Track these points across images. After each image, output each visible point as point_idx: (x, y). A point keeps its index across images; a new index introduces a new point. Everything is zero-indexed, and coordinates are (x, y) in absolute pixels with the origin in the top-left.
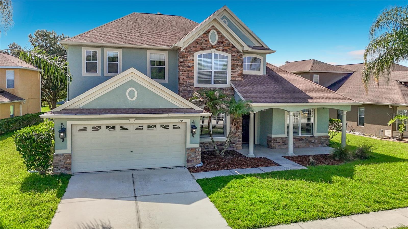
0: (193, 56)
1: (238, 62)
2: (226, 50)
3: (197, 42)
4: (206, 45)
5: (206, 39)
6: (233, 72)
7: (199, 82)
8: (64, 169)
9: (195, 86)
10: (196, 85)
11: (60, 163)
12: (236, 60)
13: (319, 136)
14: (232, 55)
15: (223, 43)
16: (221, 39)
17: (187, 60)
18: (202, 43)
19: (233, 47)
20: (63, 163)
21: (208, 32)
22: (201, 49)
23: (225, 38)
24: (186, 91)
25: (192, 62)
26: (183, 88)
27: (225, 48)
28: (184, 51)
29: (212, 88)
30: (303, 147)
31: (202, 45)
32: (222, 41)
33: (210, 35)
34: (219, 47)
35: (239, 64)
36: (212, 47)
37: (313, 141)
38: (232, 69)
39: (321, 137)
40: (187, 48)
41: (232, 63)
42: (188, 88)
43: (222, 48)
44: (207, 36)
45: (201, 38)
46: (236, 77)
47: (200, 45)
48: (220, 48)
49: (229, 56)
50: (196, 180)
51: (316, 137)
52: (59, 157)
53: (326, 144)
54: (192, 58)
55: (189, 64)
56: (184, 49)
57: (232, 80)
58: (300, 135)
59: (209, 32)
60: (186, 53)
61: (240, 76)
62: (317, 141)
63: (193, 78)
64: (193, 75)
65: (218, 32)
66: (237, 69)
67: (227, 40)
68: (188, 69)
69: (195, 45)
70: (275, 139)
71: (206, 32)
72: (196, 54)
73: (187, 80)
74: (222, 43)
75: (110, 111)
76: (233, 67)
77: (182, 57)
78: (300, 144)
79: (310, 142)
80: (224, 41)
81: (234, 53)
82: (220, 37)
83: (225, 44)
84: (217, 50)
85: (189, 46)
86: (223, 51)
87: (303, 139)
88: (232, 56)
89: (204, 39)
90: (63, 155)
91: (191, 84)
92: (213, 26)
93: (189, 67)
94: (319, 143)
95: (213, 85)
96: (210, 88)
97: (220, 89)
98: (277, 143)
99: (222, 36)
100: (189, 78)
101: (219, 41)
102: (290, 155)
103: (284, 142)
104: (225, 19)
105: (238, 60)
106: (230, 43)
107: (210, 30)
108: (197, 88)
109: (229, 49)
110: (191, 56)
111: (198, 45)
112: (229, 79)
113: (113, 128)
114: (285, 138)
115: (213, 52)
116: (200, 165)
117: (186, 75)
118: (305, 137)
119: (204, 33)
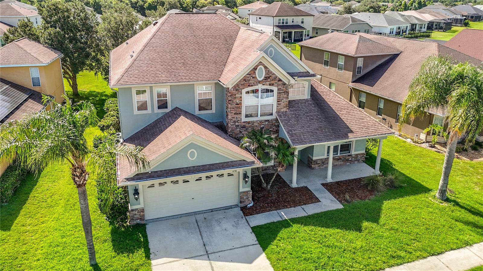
0: (241, 93)
1: (284, 94)
2: (273, 84)
3: (245, 80)
4: (253, 82)
5: (254, 76)
6: (279, 104)
7: (247, 116)
8: (139, 220)
10: (244, 119)
11: (136, 216)
12: (282, 93)
13: (356, 154)
15: (270, 78)
16: (268, 75)
17: (235, 98)
18: (249, 80)
19: (280, 80)
20: (138, 216)
21: (255, 69)
22: (249, 86)
23: (271, 72)
24: (234, 126)
25: (240, 99)
26: (232, 123)
27: (272, 82)
28: (232, 89)
29: (258, 121)
30: (341, 165)
31: (250, 82)
32: (269, 76)
33: (257, 72)
34: (266, 82)
35: (285, 96)
36: (259, 82)
37: (350, 159)
38: (278, 101)
39: (358, 155)
40: (235, 86)
41: (278, 96)
42: (236, 123)
43: (269, 83)
44: (254, 72)
45: (248, 75)
46: (282, 108)
47: (247, 82)
49: (275, 89)
50: (251, 228)
51: (353, 156)
52: (134, 212)
53: (362, 161)
54: (240, 95)
55: (237, 101)
57: (278, 112)
58: (339, 155)
59: (257, 68)
60: (234, 92)
61: (285, 107)
62: (354, 159)
63: (240, 113)
64: (241, 111)
65: (266, 67)
66: (283, 101)
67: (274, 74)
68: (236, 106)
69: (242, 83)
70: (315, 161)
72: (244, 91)
73: (235, 116)
75: (174, 172)
76: (279, 99)
77: (231, 96)
78: (337, 163)
79: (348, 160)
80: (271, 76)
81: (280, 86)
82: (266, 72)
83: (271, 78)
84: (264, 85)
85: (237, 84)
86: (270, 85)
87: (341, 159)
88: (278, 89)
89: (252, 76)
90: (137, 209)
91: (239, 119)
92: (260, 62)
93: (237, 104)
94: (356, 160)
95: (260, 118)
96: (257, 121)
97: (266, 121)
98: (317, 164)
99: (269, 71)
100: (237, 114)
101: (266, 76)
102: (328, 182)
103: (323, 163)
104: (271, 48)
105: (284, 92)
106: (276, 77)
107: (257, 66)
108: (244, 122)
109: (276, 83)
110: (239, 93)
111: (245, 82)
112: (275, 111)
113: (177, 182)
114: (326, 159)
115: (260, 87)
116: (251, 205)
117: (234, 112)
118: (343, 156)
119: (252, 70)
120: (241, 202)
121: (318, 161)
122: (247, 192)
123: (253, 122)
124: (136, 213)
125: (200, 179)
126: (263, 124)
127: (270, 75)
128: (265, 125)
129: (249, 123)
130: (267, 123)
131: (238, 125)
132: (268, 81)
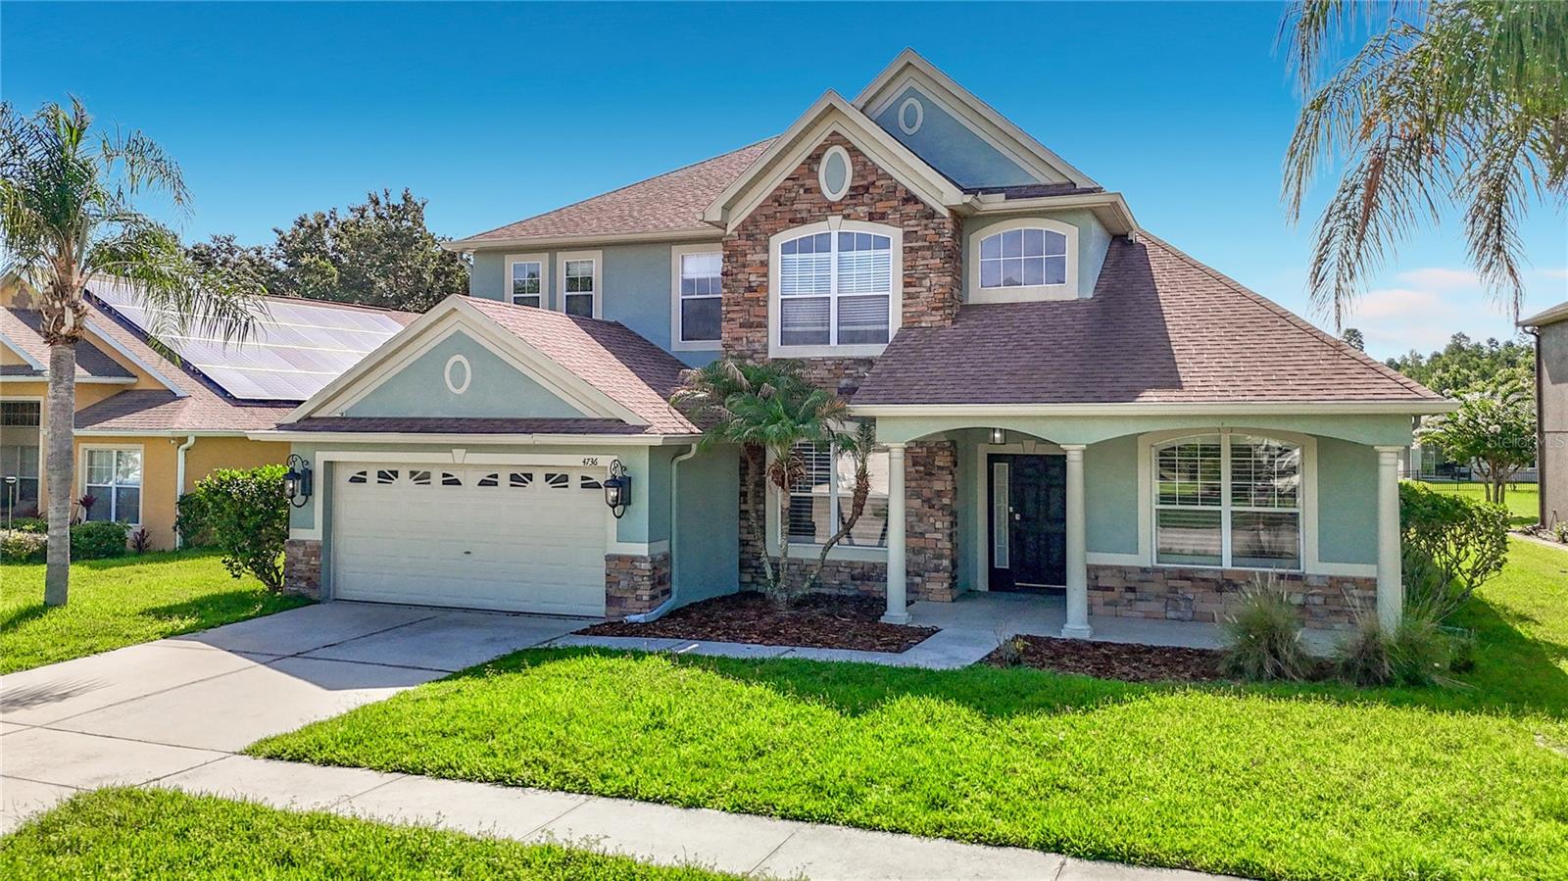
0: (767, 250)
1: (928, 254)
2: (884, 213)
3: (777, 199)
4: (809, 206)
5: (809, 183)
6: (912, 296)
7: (787, 338)
9: (771, 356)
10: (776, 350)
12: (920, 248)
13: (1331, 578)
14: (907, 229)
15: (871, 190)
16: (864, 177)
17: (744, 266)
18: (793, 201)
19: (910, 198)
20: (303, 567)
21: (815, 158)
22: (792, 221)
23: (876, 168)
25: (762, 270)
27: (880, 207)
28: (736, 234)
29: (830, 359)
31: (795, 207)
32: (865, 183)
33: (822, 169)
34: (856, 205)
35: (932, 261)
36: (831, 208)
38: (907, 285)
39: (1348, 585)
40: (745, 221)
41: (904, 260)
43: (866, 209)
44: (811, 171)
45: (790, 183)
46: (923, 313)
47: (787, 208)
48: (859, 209)
49: (894, 234)
51: (1314, 582)
52: (298, 551)
54: (763, 257)
55: (753, 278)
56: (733, 229)
57: (908, 326)
58: (1226, 564)
59: (821, 156)
60: (740, 243)
61: (937, 309)
62: (1319, 600)
63: (763, 325)
64: (766, 317)
65: (853, 151)
66: (926, 282)
67: (887, 176)
68: (747, 295)
69: (769, 211)
71: (809, 157)
72: (777, 242)
73: (742, 332)
74: (867, 191)
76: (910, 276)
77: (728, 256)
80: (874, 183)
81: (913, 222)
82: (857, 168)
83: (876, 191)
84: (846, 217)
85: (750, 216)
86: (872, 217)
87: (1236, 586)
88: (906, 235)
89: (802, 186)
90: (303, 543)
91: (757, 346)
92: (835, 133)
93: (750, 289)
95: (834, 350)
96: (824, 360)
97: (859, 361)
98: (1098, 589)
99: (865, 164)
100: (751, 326)
101: (855, 184)
102: (1063, 636)
103: (1132, 590)
104: (912, 101)
105: (929, 248)
106: (896, 188)
107: (823, 148)
108: (777, 361)
109: (895, 209)
110: (758, 248)
111: (779, 209)
112: (895, 325)
113: (425, 477)
114: (1144, 570)
115: (834, 226)
117: (740, 317)
118: (1249, 572)
119: (803, 164)
120: (610, 600)
121: (1101, 574)
122: (633, 559)
123: (809, 365)
124: (301, 554)
125: (491, 482)
126: (849, 376)
127: (873, 179)
128: (855, 379)
129: (793, 364)
130: (862, 370)
132: (863, 204)
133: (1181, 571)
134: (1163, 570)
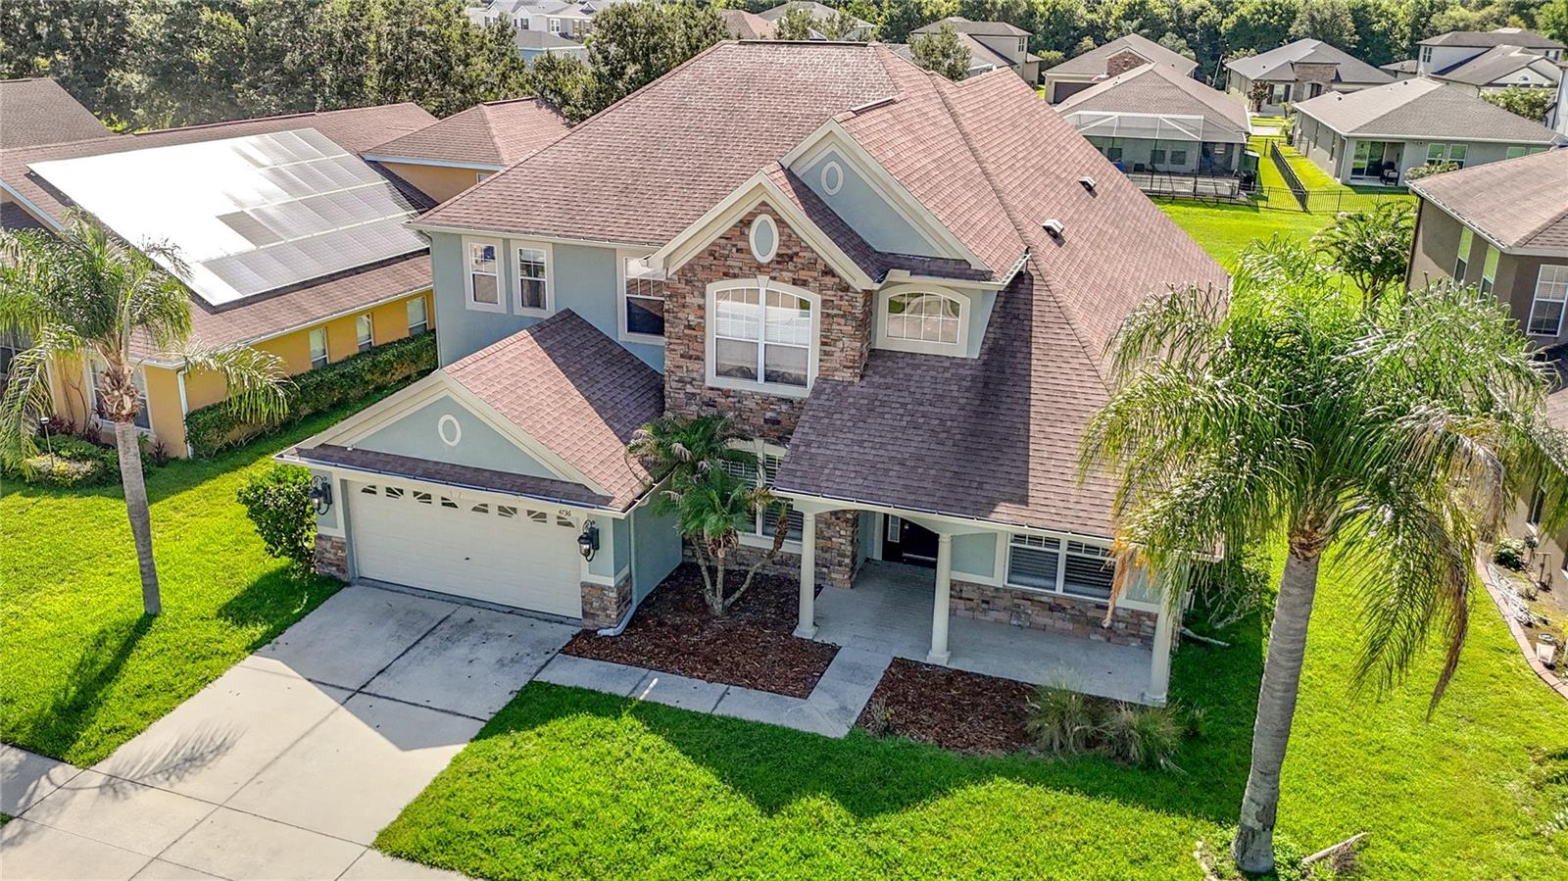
0: (703, 296)
1: (842, 321)
2: (806, 280)
3: (712, 254)
4: (740, 264)
5: (741, 244)
6: (826, 353)
7: (721, 371)
9: (708, 384)
10: (712, 380)
12: (836, 315)
13: (1133, 611)
14: (825, 297)
15: (795, 259)
16: (789, 247)
17: (684, 307)
18: (727, 257)
19: (828, 272)
20: (332, 557)
21: (746, 223)
22: (726, 274)
23: (799, 242)
24: (682, 396)
25: (700, 313)
26: (674, 384)
27: (803, 275)
28: (677, 278)
29: (757, 393)
30: (1062, 633)
31: (728, 263)
32: (790, 252)
33: (752, 233)
34: (781, 270)
35: (845, 328)
36: (760, 268)
37: (1106, 623)
38: (823, 344)
39: (1143, 618)
40: (683, 268)
41: (822, 323)
42: (688, 386)
43: (791, 275)
44: (743, 233)
45: (723, 241)
46: (836, 370)
47: (721, 263)
48: (784, 273)
49: (815, 299)
51: (1121, 613)
52: (325, 542)
55: (691, 318)
56: (675, 274)
57: (823, 379)
58: (1058, 591)
59: (751, 222)
61: (849, 368)
62: (1122, 625)
63: (700, 359)
64: (703, 352)
65: (780, 222)
66: (840, 344)
67: (808, 247)
68: (687, 331)
69: (706, 263)
71: (741, 221)
72: (712, 289)
73: (683, 362)
74: (791, 260)
76: (826, 337)
78: (1048, 621)
79: (1095, 623)
80: (797, 254)
81: (829, 292)
82: (783, 238)
83: (799, 260)
84: (774, 278)
85: (688, 263)
86: (795, 282)
87: (1065, 607)
88: (824, 302)
89: (734, 245)
90: (331, 538)
91: (695, 375)
92: (764, 204)
93: (689, 327)
94: (1133, 635)
95: (761, 387)
96: (753, 394)
97: (782, 400)
98: (961, 598)
99: (790, 235)
100: (690, 358)
101: (781, 252)
102: (929, 661)
103: (987, 602)
104: (833, 164)
105: (843, 316)
106: (816, 260)
107: (753, 215)
108: (712, 389)
109: (815, 279)
110: (696, 293)
111: (715, 262)
112: (812, 374)
113: (426, 498)
114: (997, 589)
115: (762, 283)
116: (610, 632)
117: (681, 349)
118: (1074, 600)
119: (735, 226)
120: (585, 614)
121: (964, 588)
122: (603, 588)
123: (740, 397)
124: (328, 546)
125: (482, 509)
126: (773, 410)
127: (796, 249)
128: (778, 413)
129: (726, 394)
130: (784, 407)
131: (694, 394)
132: (788, 270)
133: (1024, 593)
134: (1010, 591)
